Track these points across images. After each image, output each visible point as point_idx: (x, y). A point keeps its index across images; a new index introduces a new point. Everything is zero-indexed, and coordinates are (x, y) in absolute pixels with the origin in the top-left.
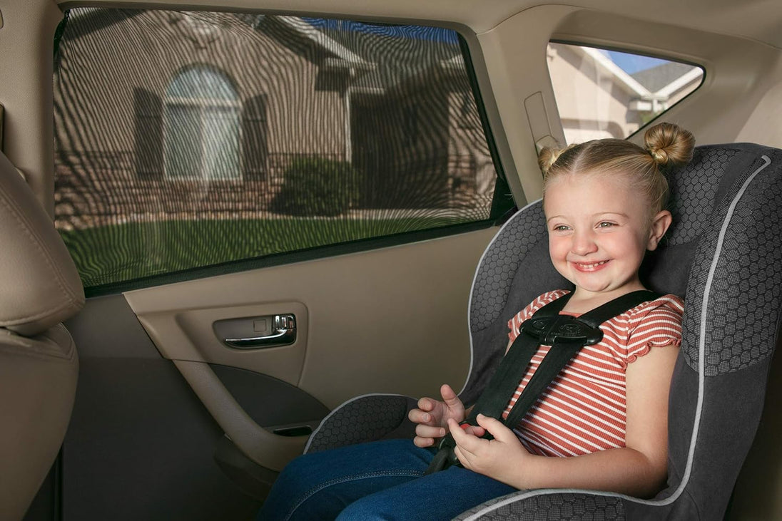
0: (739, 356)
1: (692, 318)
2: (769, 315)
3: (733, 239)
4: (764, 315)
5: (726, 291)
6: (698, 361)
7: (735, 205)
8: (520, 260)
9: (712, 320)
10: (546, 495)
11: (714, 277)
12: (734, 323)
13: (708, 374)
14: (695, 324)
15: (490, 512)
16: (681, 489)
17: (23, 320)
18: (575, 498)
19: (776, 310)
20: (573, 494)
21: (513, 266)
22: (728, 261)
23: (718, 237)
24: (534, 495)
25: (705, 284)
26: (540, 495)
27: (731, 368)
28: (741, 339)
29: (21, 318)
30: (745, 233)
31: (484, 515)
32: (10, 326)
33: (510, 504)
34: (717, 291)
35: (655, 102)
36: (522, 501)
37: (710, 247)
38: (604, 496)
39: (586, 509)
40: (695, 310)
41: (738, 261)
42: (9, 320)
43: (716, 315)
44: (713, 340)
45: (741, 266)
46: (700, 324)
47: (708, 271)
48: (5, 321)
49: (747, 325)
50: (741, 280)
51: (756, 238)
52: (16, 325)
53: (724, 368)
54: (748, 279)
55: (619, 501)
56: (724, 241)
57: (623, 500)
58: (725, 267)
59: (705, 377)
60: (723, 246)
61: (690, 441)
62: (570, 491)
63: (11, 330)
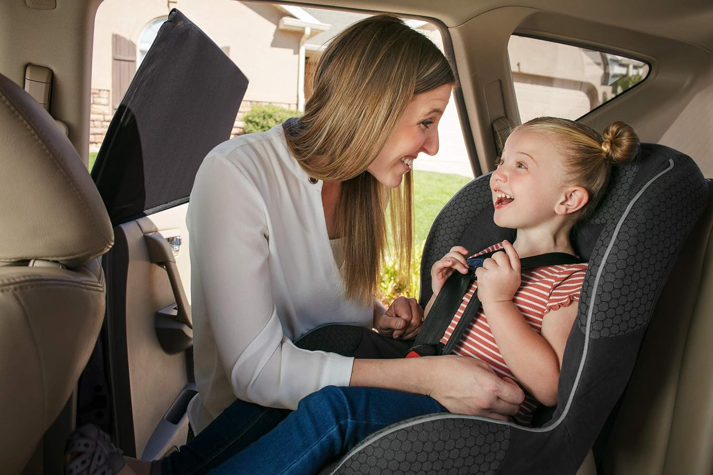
0: (618, 325)
1: (586, 292)
2: (647, 294)
3: (626, 232)
4: (643, 294)
5: (614, 273)
6: (585, 326)
7: (632, 204)
8: (467, 224)
9: (600, 296)
10: (451, 419)
11: (607, 262)
12: (617, 299)
13: (592, 337)
14: (587, 297)
15: (407, 428)
16: (559, 421)
17: (71, 257)
18: (474, 423)
19: (654, 291)
20: (472, 420)
21: (461, 229)
22: (619, 250)
23: (615, 228)
24: (442, 418)
25: (599, 266)
26: (447, 419)
27: (611, 334)
28: (621, 312)
29: (70, 256)
30: (636, 228)
31: (403, 429)
32: (61, 261)
33: (423, 423)
34: (607, 272)
35: (631, 67)
36: (433, 422)
37: (607, 236)
38: (496, 424)
39: (480, 433)
40: (589, 286)
41: (627, 250)
42: (61, 256)
43: (604, 292)
44: (599, 311)
45: (628, 255)
46: (591, 298)
47: (603, 256)
48: (58, 257)
49: (627, 301)
50: (628, 265)
51: (644, 233)
52: (66, 260)
53: (605, 333)
54: (633, 266)
55: (507, 428)
56: (619, 233)
57: (511, 427)
58: (616, 254)
59: (590, 338)
60: (617, 237)
61: (573, 386)
62: (471, 418)
63: (61, 264)
